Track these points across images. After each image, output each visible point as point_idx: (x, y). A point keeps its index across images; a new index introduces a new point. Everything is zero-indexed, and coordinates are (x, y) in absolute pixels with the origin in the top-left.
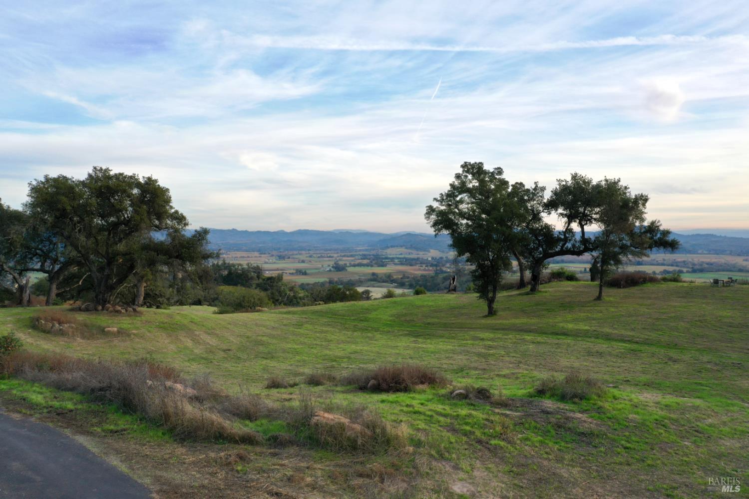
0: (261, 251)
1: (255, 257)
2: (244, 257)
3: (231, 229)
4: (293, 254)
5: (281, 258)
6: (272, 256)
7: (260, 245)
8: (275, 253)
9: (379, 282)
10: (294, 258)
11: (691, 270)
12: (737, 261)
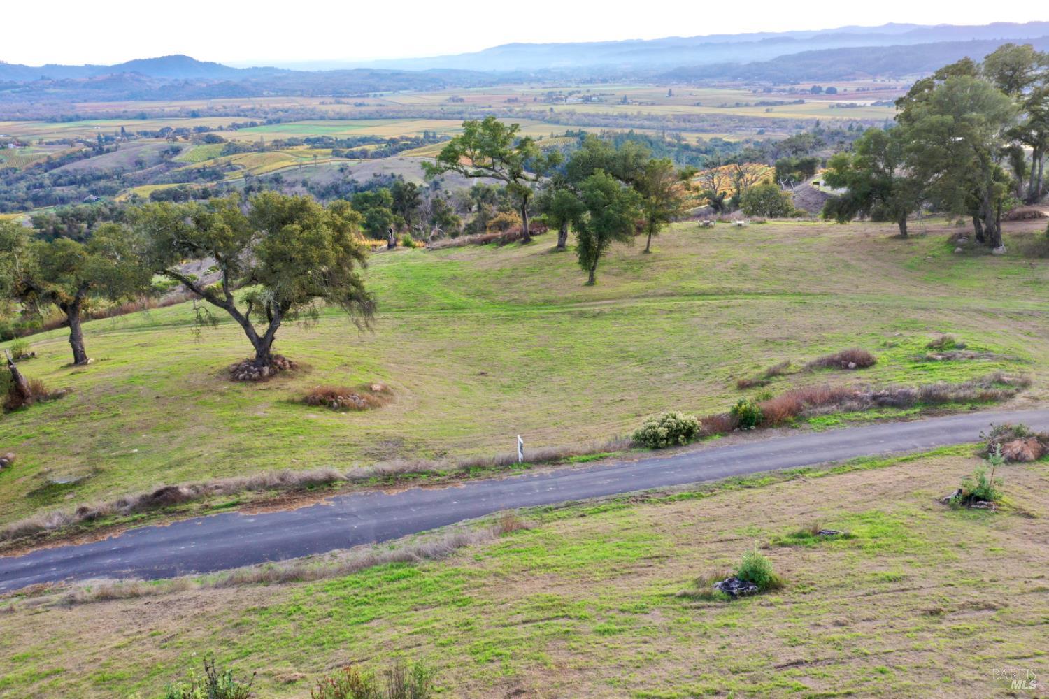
11: (265, 121)
12: (314, 104)
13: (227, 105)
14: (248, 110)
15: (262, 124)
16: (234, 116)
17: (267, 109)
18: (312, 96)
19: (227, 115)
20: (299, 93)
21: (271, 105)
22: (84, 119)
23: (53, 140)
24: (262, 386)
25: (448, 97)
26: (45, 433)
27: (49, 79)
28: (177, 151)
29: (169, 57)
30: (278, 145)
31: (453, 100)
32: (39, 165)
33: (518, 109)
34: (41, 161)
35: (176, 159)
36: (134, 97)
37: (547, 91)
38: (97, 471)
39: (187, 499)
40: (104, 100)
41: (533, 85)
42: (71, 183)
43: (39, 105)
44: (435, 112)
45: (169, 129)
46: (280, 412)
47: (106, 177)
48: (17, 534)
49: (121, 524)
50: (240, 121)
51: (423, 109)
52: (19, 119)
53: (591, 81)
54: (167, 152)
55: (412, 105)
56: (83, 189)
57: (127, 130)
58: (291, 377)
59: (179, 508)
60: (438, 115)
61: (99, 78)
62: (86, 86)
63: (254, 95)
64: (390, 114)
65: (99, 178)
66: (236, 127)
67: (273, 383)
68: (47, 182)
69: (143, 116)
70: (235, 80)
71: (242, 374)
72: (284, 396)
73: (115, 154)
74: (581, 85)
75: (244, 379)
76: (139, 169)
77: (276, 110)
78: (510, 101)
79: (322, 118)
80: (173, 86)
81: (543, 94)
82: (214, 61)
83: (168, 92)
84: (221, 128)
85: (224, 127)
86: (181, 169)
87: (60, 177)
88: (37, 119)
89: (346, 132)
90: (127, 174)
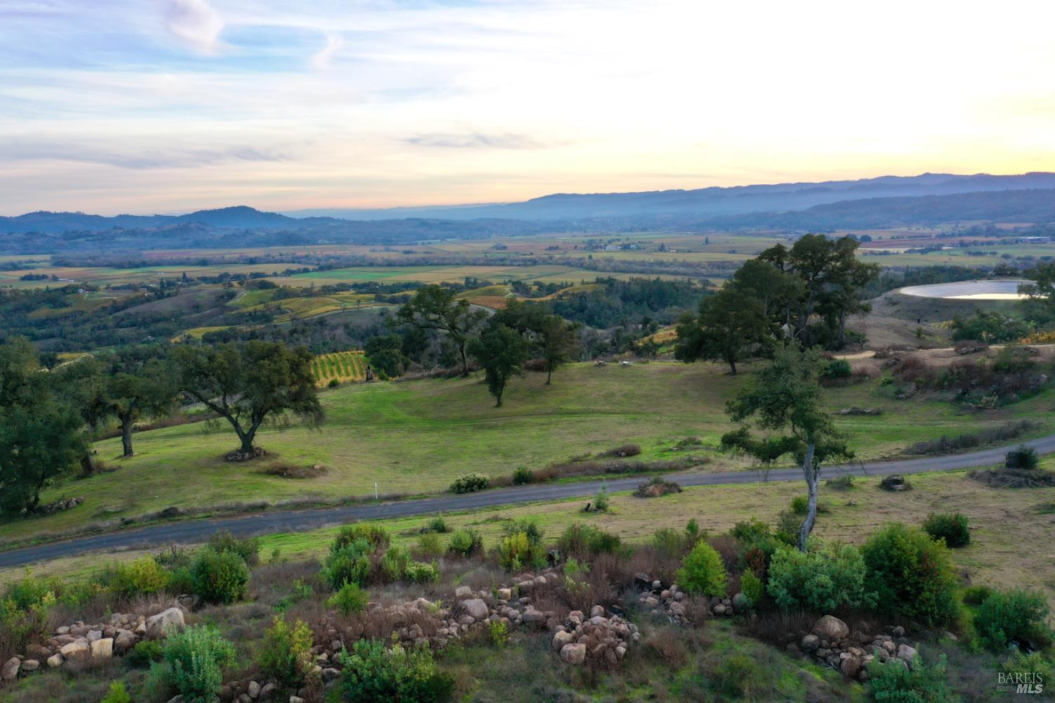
11: (317, 267)
12: (364, 251)
13: (283, 252)
14: (302, 257)
15: (314, 270)
16: (289, 262)
17: (320, 256)
18: (364, 244)
19: (282, 262)
20: (352, 241)
21: (325, 253)
22: (150, 265)
23: (120, 285)
24: (243, 464)
25: (492, 245)
26: (103, 488)
27: (121, 229)
28: (232, 296)
29: (233, 209)
30: (327, 290)
31: (497, 248)
32: (104, 309)
33: (557, 256)
34: (106, 305)
35: (231, 303)
36: (198, 245)
37: (587, 239)
38: (133, 506)
39: (182, 514)
40: (169, 247)
41: (575, 233)
42: (133, 325)
43: (109, 253)
44: (479, 259)
45: (226, 275)
46: (249, 478)
47: (167, 320)
48: (85, 531)
49: (143, 526)
50: (294, 267)
51: (467, 256)
52: (90, 265)
53: (631, 230)
54: (222, 297)
55: (457, 253)
56: (142, 330)
57: (188, 275)
58: (263, 460)
59: (177, 518)
60: (481, 262)
61: (167, 227)
62: (154, 234)
63: (308, 242)
64: (436, 262)
65: (159, 321)
66: (289, 273)
67: (250, 462)
68: (110, 324)
69: (204, 263)
70: (293, 229)
71: (230, 458)
72: (254, 469)
73: (174, 299)
74: (622, 234)
75: (232, 460)
76: (196, 312)
77: (329, 257)
78: (551, 248)
79: (371, 265)
80: (234, 235)
81: (584, 242)
82: (274, 211)
83: (227, 241)
84: (275, 275)
85: (279, 273)
86: (234, 313)
87: (123, 320)
88: (107, 266)
89: (393, 278)
90: (183, 317)
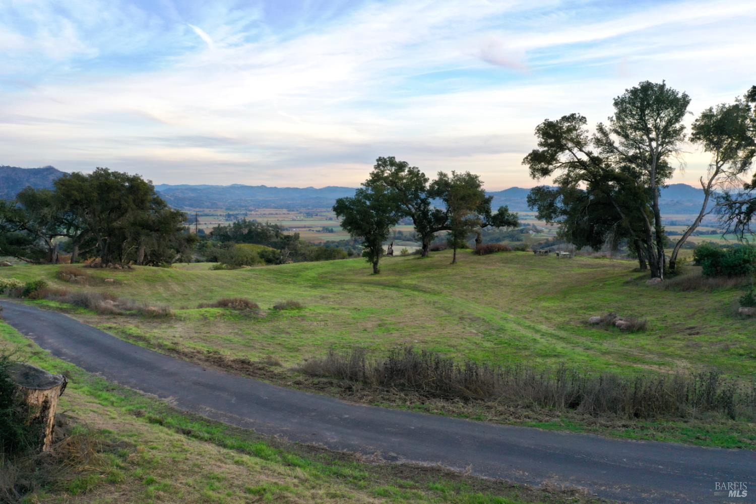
0: (290, 208)
1: (284, 214)
2: (272, 214)
3: (260, 185)
4: (321, 212)
5: (309, 215)
6: (300, 213)
7: (289, 202)
8: (303, 210)
9: (404, 240)
10: (321, 216)
